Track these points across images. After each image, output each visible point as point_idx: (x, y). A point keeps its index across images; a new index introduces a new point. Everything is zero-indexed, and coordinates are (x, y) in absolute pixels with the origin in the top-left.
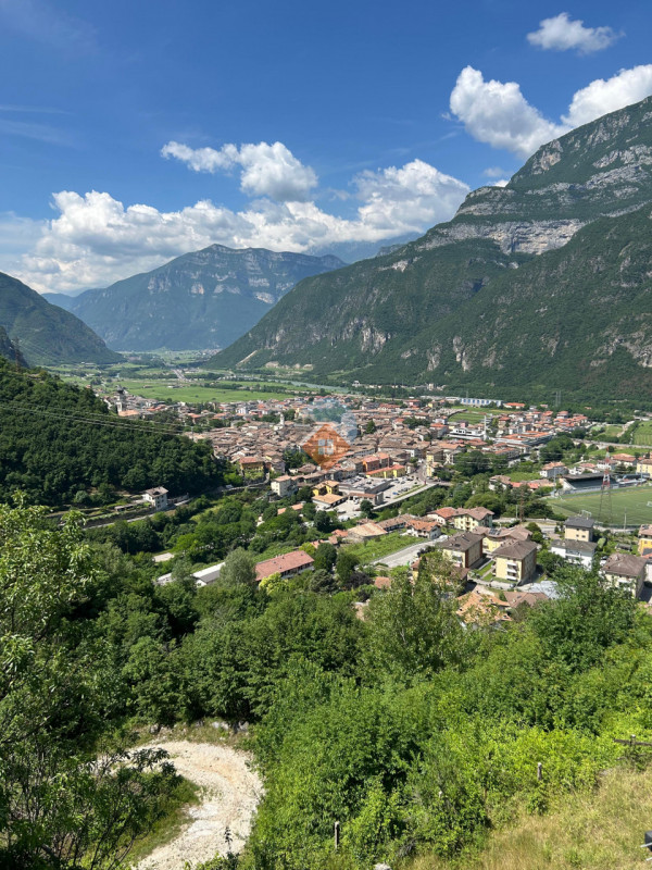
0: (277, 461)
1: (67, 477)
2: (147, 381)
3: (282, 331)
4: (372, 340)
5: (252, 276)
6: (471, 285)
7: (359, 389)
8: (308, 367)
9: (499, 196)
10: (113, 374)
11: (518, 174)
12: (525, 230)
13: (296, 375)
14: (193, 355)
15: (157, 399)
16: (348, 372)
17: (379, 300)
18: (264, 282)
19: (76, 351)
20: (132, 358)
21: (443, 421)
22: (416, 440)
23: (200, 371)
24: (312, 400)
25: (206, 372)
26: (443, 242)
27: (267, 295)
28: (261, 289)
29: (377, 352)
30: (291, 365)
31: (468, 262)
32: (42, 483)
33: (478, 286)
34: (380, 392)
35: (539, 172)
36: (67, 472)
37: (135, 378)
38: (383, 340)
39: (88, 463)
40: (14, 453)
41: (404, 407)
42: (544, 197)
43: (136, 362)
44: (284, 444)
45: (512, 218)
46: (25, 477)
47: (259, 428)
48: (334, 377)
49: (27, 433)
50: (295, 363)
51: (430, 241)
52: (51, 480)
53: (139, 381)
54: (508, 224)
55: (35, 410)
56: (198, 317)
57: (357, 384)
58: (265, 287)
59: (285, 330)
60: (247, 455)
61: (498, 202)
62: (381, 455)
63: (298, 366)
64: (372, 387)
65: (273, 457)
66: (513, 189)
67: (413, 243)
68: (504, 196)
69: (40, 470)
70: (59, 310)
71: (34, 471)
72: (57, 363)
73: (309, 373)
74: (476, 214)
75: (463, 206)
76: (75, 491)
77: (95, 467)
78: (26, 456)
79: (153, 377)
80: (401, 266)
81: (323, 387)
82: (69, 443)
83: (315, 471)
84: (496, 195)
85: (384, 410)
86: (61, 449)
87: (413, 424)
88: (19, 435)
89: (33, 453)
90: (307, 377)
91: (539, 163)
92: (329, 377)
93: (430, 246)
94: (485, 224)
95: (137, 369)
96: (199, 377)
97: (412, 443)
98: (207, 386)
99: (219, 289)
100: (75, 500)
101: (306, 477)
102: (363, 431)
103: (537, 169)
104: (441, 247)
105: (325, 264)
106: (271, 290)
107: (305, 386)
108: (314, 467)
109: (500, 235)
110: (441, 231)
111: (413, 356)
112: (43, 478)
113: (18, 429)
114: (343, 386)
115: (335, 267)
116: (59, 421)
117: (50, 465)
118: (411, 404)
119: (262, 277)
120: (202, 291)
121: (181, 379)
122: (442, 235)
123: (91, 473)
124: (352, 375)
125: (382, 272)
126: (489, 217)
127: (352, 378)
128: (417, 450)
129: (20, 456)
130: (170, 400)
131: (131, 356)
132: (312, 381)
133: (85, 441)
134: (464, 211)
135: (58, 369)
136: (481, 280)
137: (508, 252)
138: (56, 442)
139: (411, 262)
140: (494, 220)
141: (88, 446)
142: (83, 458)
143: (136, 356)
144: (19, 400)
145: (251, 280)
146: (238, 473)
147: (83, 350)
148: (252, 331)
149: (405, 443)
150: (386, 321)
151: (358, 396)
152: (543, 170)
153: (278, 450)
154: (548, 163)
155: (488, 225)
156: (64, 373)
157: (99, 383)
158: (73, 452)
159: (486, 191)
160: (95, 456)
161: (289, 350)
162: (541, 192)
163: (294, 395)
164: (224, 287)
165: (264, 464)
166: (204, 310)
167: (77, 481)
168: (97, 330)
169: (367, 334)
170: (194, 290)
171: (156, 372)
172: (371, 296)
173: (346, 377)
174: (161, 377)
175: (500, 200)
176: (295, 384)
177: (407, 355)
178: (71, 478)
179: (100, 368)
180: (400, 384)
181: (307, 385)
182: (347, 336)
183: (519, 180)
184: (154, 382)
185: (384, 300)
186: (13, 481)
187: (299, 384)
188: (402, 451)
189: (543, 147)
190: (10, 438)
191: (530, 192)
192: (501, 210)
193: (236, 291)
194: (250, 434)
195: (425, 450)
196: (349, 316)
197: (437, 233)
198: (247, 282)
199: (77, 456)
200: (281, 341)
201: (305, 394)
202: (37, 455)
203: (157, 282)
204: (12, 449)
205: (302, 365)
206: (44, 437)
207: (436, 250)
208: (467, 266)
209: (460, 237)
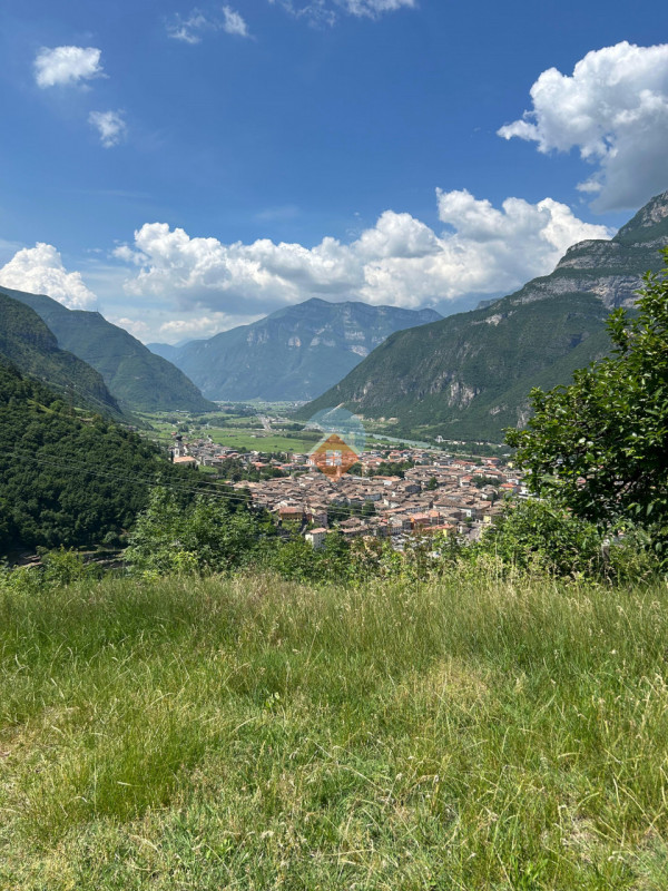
0: (320, 512)
1: (99, 518)
2: (233, 430)
3: (369, 384)
4: (460, 395)
5: (348, 330)
6: (569, 341)
7: (441, 445)
8: (393, 420)
9: (602, 250)
10: (203, 422)
11: (627, 226)
12: (630, 285)
13: (380, 428)
14: (285, 406)
15: (233, 448)
16: (433, 427)
17: (469, 354)
18: (360, 335)
19: (173, 399)
20: (226, 408)
21: (517, 482)
22: (477, 499)
23: (287, 421)
24: (388, 453)
25: (292, 423)
26: (541, 297)
27: (362, 348)
28: (356, 342)
29: (465, 407)
30: (376, 418)
31: (566, 316)
32: (74, 522)
33: (576, 342)
34: (462, 448)
35: (650, 224)
36: (100, 513)
37: (223, 426)
38: (472, 395)
39: (121, 505)
40: (51, 492)
41: (480, 464)
42: (653, 250)
43: (228, 412)
44: (333, 497)
45: (615, 273)
46: (58, 515)
47: (315, 478)
48: (417, 432)
49: (66, 473)
50: (380, 416)
51: (527, 295)
52: (82, 520)
53: (227, 429)
54: (610, 278)
55: (78, 451)
56: (293, 369)
57: (440, 439)
58: (360, 340)
59: (373, 382)
60: (289, 505)
61: (601, 256)
62: (433, 513)
63: (383, 419)
64: (456, 443)
65: (317, 508)
66: (618, 242)
67: (508, 297)
68: (608, 249)
69: (74, 510)
70: (160, 359)
71: (68, 510)
72: (153, 410)
73: (393, 426)
74: (576, 267)
75: (563, 260)
76: (105, 532)
77: (128, 509)
78: (63, 494)
79: (241, 426)
80: (495, 320)
81: (402, 441)
82: (106, 484)
83: (359, 525)
84: (599, 248)
85: (457, 467)
86: (97, 490)
87: (481, 483)
88: (58, 475)
89: (69, 492)
90: (391, 431)
91: (650, 215)
92: (413, 431)
93: (526, 300)
94: (586, 278)
95: (228, 418)
96: (284, 427)
97: (471, 503)
98: (289, 436)
99: (315, 342)
100: (105, 540)
101: (346, 531)
102: (423, 486)
103: (647, 221)
104: (538, 301)
105: (423, 318)
106: (366, 343)
107: (385, 439)
108: (358, 521)
109: (603, 290)
110: (538, 285)
111: (502, 413)
112: (76, 517)
113: (58, 468)
114: (425, 441)
115: (432, 321)
116: (98, 463)
117: (84, 506)
118: (489, 462)
119: (358, 331)
120: (298, 344)
121: (267, 428)
122: (539, 289)
123: (123, 515)
124: (436, 429)
125: (474, 326)
126: (590, 271)
127: (435, 433)
128: (474, 510)
129: (56, 495)
130: (244, 448)
131: (226, 405)
132: (394, 435)
133: (121, 484)
134: (564, 264)
135: (153, 415)
136: (580, 336)
137: (611, 307)
138: (93, 483)
139: (505, 316)
140: (595, 274)
141: (123, 489)
142: (117, 500)
143: (230, 405)
144: (64, 442)
145: (347, 334)
146: (273, 523)
147: (180, 398)
148: (340, 384)
149: (464, 502)
150: (475, 375)
151: (439, 451)
152: (653, 222)
153: (324, 502)
154: (660, 215)
155: (590, 279)
156: (157, 419)
157: (187, 430)
158: (108, 494)
159: (588, 244)
160: (129, 498)
161: (375, 403)
162: (649, 245)
163: (372, 448)
164: (321, 340)
165: (304, 514)
166: (300, 362)
167: (109, 522)
168: (195, 379)
169: (454, 388)
170: (291, 343)
171: (244, 421)
172: (461, 351)
173: (429, 432)
174: (248, 426)
175: (604, 254)
176: (377, 437)
177: (495, 411)
178: (102, 519)
179: (192, 417)
180: (485, 442)
181: (389, 438)
182: (435, 390)
183: (628, 232)
184: (239, 431)
185: (475, 353)
186: (46, 518)
187: (380, 437)
188: (455, 510)
189: (655, 199)
190: (48, 478)
191: (636, 245)
192: (605, 263)
193: (332, 344)
194: (303, 485)
195: (484, 510)
196: (438, 369)
197: (534, 287)
198: (343, 336)
199: (111, 498)
200: (368, 394)
201: (383, 448)
202: (72, 495)
203: (256, 334)
204: (49, 488)
205: (387, 418)
206: (81, 478)
207: (533, 304)
208: (565, 321)
209: (558, 291)
